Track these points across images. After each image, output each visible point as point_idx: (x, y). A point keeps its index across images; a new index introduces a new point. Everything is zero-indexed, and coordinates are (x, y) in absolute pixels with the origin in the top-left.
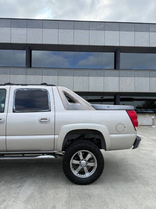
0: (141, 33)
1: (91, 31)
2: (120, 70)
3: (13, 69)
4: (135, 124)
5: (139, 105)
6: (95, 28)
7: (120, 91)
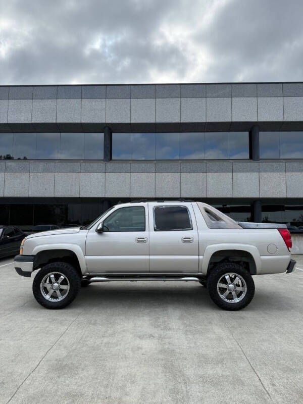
0: (294, 98)
1: (208, 99)
2: (261, 161)
3: (84, 164)
4: (289, 245)
5: (297, 219)
6: (216, 94)
7: (261, 197)
